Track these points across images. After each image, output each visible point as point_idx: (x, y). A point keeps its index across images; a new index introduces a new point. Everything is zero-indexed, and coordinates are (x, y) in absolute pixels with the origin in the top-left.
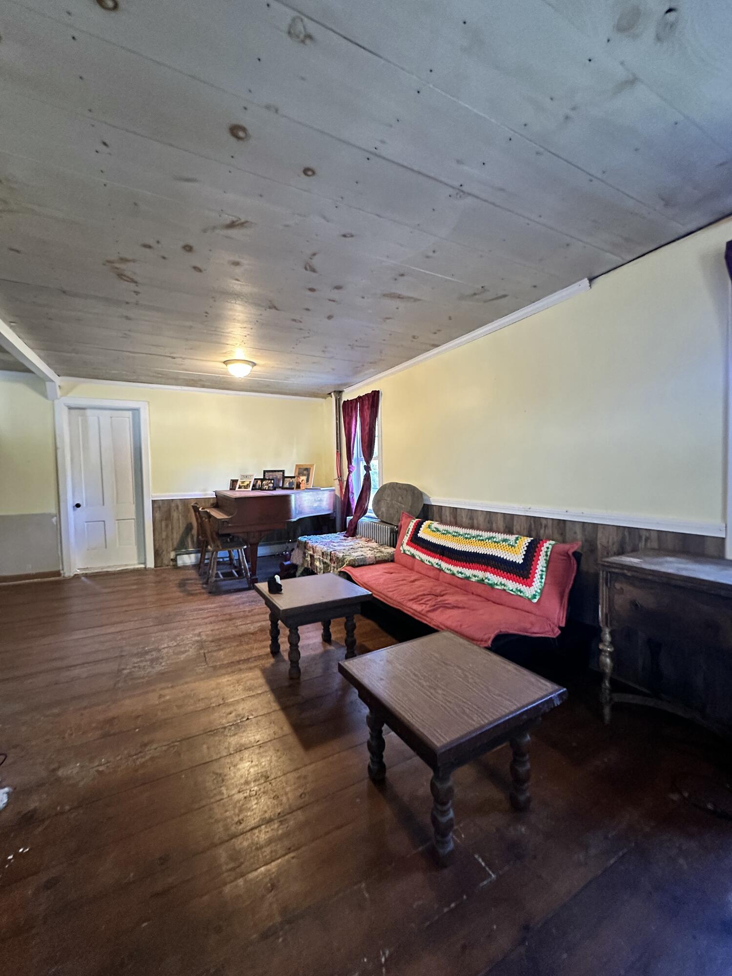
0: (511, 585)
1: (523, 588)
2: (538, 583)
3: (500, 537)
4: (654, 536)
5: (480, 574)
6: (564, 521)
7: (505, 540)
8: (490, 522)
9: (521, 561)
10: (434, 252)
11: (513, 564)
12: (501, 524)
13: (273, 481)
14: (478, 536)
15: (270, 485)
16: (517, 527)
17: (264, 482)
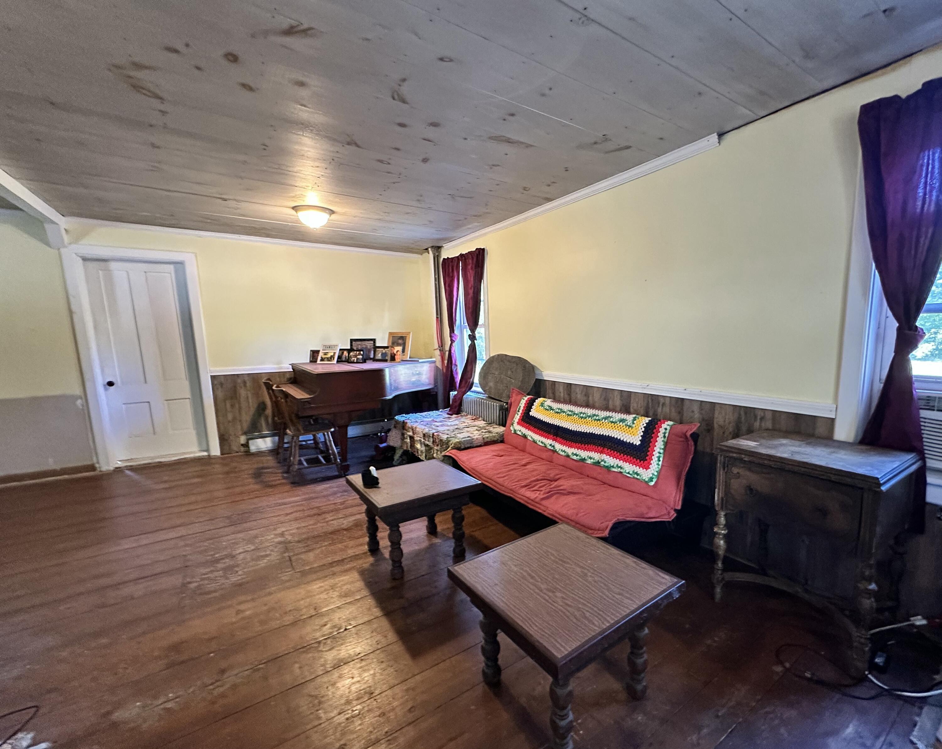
0: (628, 468)
1: (640, 470)
2: (655, 465)
3: (617, 416)
4: (769, 416)
5: (596, 456)
6: (682, 400)
7: (622, 421)
8: (606, 399)
9: (638, 443)
10: (551, 89)
11: (631, 445)
12: (618, 403)
13: (362, 352)
14: (594, 415)
15: (358, 357)
16: (634, 405)
17: (351, 354)
